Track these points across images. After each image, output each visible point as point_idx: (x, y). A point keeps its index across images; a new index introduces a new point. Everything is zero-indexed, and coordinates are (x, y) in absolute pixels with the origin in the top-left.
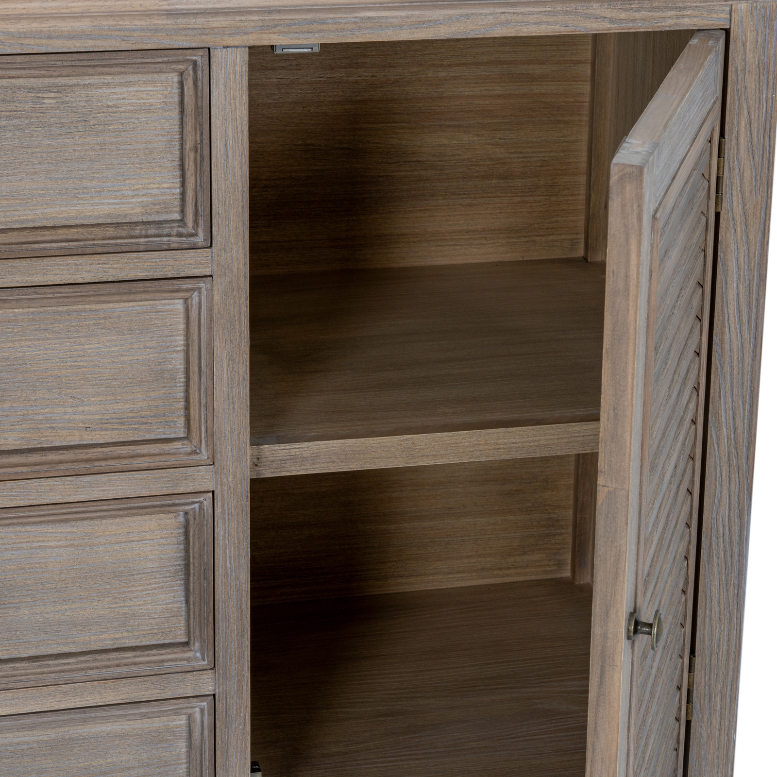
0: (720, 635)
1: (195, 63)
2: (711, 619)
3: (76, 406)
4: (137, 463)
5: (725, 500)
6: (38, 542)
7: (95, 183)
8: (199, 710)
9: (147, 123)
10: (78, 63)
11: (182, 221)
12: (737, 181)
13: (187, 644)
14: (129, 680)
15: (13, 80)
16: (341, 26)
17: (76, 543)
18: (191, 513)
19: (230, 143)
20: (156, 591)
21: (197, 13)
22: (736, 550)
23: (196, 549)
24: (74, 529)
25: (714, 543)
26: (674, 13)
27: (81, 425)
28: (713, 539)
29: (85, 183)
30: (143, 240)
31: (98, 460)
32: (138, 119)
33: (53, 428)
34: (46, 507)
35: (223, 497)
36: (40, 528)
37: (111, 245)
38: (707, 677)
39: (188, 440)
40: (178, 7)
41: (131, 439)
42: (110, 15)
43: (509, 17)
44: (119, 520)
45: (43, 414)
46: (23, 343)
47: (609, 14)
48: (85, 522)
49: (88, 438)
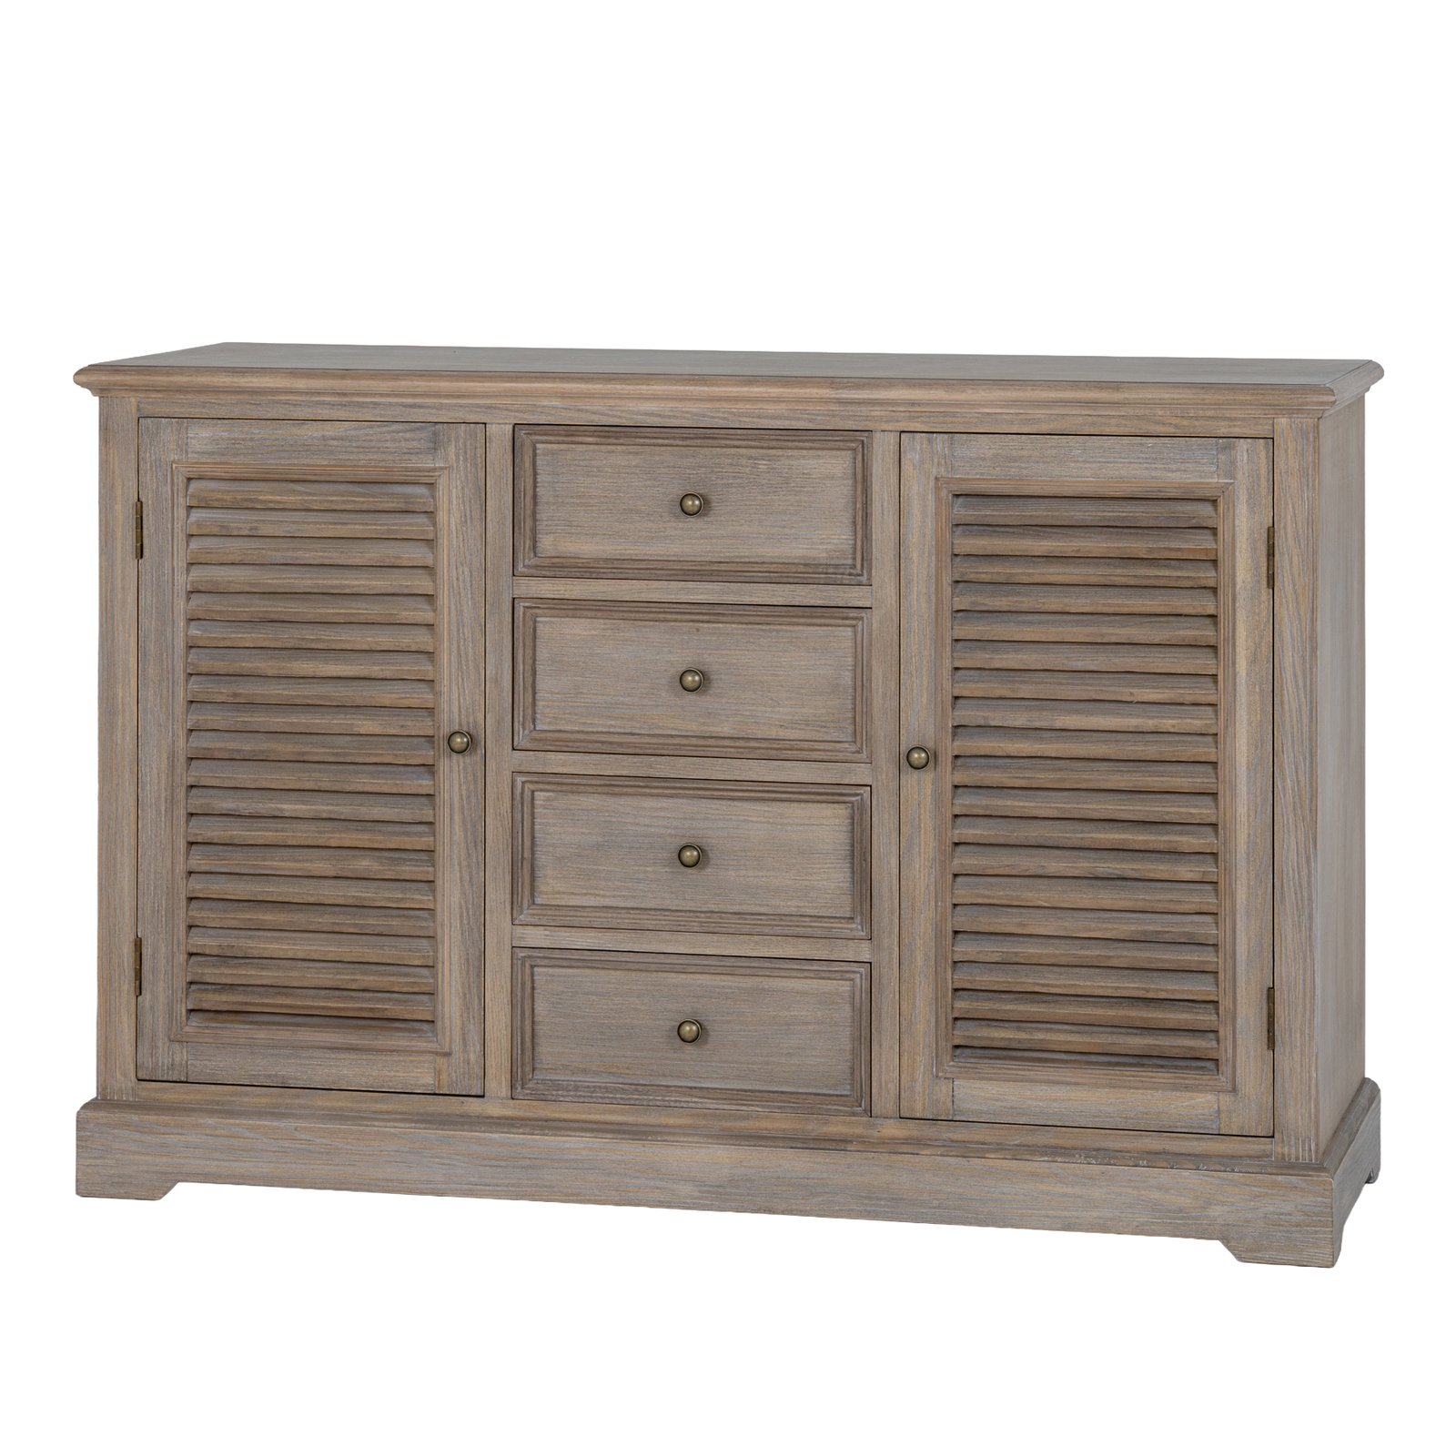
0: (1295, 973)
1: (862, 442)
2: (1286, 956)
3: (774, 707)
4: (814, 755)
5: (1293, 846)
6: (743, 815)
7: (793, 531)
8: (859, 979)
9: (831, 487)
10: (779, 437)
11: (854, 566)
12: (1287, 564)
13: (853, 918)
14: (805, 940)
15: (738, 450)
16: (967, 420)
17: (771, 820)
18: (856, 804)
19: (886, 504)
20: (830, 870)
21: (860, 403)
22: (1305, 894)
23: (859, 837)
24: (770, 809)
25: (1285, 885)
26: (1226, 423)
27: (777, 723)
28: (1285, 881)
29: (787, 531)
30: (823, 576)
31: (786, 750)
32: (825, 484)
33: (757, 723)
34: (746, 783)
35: (878, 791)
37: (800, 577)
38: (1286, 1013)
39: (855, 742)
40: (844, 396)
41: (814, 738)
42: (799, 400)
43: (1095, 419)
44: (803, 805)
45: (750, 710)
46: (737, 652)
47: (1174, 421)
48: (779, 804)
49: (782, 734)
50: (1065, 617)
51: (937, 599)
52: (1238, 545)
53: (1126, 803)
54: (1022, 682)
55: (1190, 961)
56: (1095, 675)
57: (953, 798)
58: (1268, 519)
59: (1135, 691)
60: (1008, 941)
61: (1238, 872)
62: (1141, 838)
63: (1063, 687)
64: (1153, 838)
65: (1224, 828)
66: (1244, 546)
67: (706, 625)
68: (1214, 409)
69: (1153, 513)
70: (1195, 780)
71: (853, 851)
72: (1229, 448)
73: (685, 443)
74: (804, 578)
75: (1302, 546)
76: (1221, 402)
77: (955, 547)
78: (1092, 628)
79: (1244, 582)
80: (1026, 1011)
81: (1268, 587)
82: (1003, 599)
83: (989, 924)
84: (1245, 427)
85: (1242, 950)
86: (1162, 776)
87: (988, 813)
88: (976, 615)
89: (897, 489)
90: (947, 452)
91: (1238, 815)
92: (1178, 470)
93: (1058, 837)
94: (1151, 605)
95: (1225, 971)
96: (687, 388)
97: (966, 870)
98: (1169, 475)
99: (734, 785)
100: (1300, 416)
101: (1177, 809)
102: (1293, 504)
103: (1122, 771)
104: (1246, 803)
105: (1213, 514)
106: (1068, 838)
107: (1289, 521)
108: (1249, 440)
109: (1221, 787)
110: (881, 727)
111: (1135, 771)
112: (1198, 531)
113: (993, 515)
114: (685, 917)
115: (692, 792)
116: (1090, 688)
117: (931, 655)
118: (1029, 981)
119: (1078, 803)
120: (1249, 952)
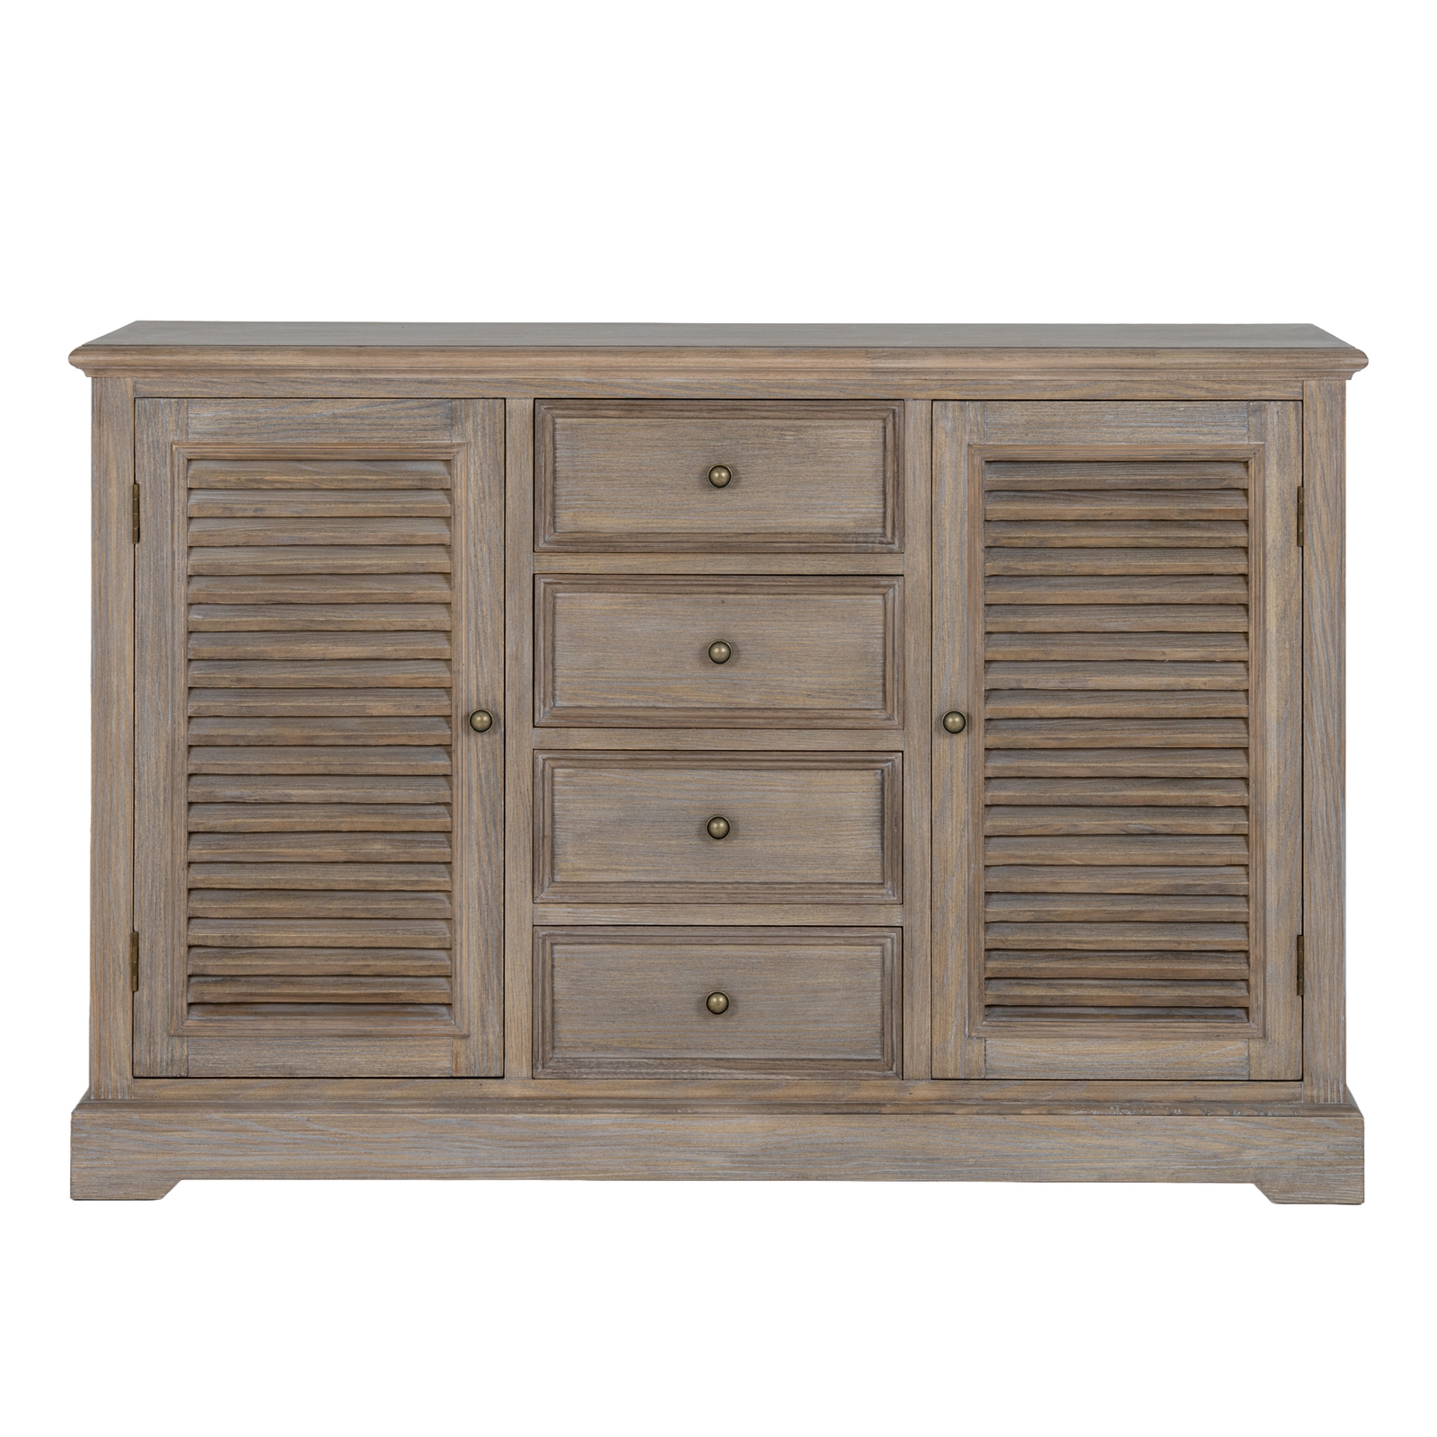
0: (1324, 919)
1: (894, 411)
2: (1315, 904)
3: (801, 677)
4: (845, 723)
5: (1322, 797)
6: (770, 785)
7: (820, 501)
8: (890, 941)
9: (859, 457)
10: (809, 408)
11: (884, 534)
12: (1315, 523)
13: (882, 884)
14: (835, 907)
15: (764, 421)
16: (1000, 387)
17: (798, 789)
18: (886, 770)
19: (918, 472)
20: (858, 837)
21: (893, 372)
22: (1334, 843)
23: (889, 801)
24: (797, 778)
25: (1314, 834)
26: (1257, 386)
27: (804, 692)
29: (814, 501)
30: (853, 545)
31: (816, 719)
32: (853, 454)
33: (783, 693)
34: (775, 753)
35: (910, 756)
36: (772, 774)
37: (831, 547)
38: (1315, 959)
39: (885, 709)
40: (880, 365)
41: (842, 707)
42: (832, 371)
43: (1127, 384)
44: (830, 773)
45: (776, 681)
46: (763, 623)
47: (1205, 385)
48: (806, 773)
49: (809, 703)
50: (1095, 579)
51: (969, 565)
52: (1268, 504)
53: (1156, 760)
54: (1053, 644)
55: (1221, 913)
56: (1125, 636)
57: (986, 762)
58: (1298, 480)
59: (1167, 650)
60: (1038, 900)
61: (1269, 823)
62: (1172, 794)
63: (1096, 648)
64: (1185, 794)
65: (1255, 782)
66: (1274, 506)
67: (731, 597)
68: (1248, 373)
69: (1184, 475)
70: (1226, 735)
71: (883, 817)
72: (1260, 411)
73: (711, 415)
74: (834, 547)
75: (1331, 505)
76: (1256, 365)
77: (988, 513)
78: (1124, 590)
79: (1274, 541)
80: (1058, 968)
81: (1298, 545)
82: (1035, 563)
83: (1022, 884)
84: (1274, 390)
85: (1272, 900)
86: (1193, 733)
87: (1020, 774)
88: (1005, 579)
89: (929, 457)
90: (979, 420)
91: (1269, 767)
92: (1210, 433)
93: (1090, 796)
94: (1182, 566)
95: (1256, 920)
96: (720, 360)
97: (999, 832)
98: (1201, 438)
99: (763, 755)
100: (1330, 378)
101: (1208, 765)
102: (1322, 464)
103: (1152, 729)
104: (1276, 755)
105: (1244, 475)
106: (1100, 796)
107: (1318, 481)
108: (1279, 403)
109: (1252, 741)
110: (916, 693)
111: (1166, 729)
112: (1226, 492)
113: (1025, 481)
114: (712, 889)
115: (718, 764)
116: (1122, 649)
117: (963, 620)
118: (1062, 938)
119: (1110, 762)
120: (1278, 901)
